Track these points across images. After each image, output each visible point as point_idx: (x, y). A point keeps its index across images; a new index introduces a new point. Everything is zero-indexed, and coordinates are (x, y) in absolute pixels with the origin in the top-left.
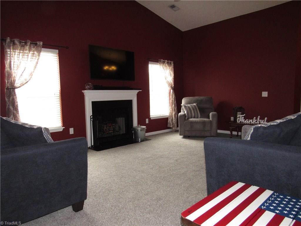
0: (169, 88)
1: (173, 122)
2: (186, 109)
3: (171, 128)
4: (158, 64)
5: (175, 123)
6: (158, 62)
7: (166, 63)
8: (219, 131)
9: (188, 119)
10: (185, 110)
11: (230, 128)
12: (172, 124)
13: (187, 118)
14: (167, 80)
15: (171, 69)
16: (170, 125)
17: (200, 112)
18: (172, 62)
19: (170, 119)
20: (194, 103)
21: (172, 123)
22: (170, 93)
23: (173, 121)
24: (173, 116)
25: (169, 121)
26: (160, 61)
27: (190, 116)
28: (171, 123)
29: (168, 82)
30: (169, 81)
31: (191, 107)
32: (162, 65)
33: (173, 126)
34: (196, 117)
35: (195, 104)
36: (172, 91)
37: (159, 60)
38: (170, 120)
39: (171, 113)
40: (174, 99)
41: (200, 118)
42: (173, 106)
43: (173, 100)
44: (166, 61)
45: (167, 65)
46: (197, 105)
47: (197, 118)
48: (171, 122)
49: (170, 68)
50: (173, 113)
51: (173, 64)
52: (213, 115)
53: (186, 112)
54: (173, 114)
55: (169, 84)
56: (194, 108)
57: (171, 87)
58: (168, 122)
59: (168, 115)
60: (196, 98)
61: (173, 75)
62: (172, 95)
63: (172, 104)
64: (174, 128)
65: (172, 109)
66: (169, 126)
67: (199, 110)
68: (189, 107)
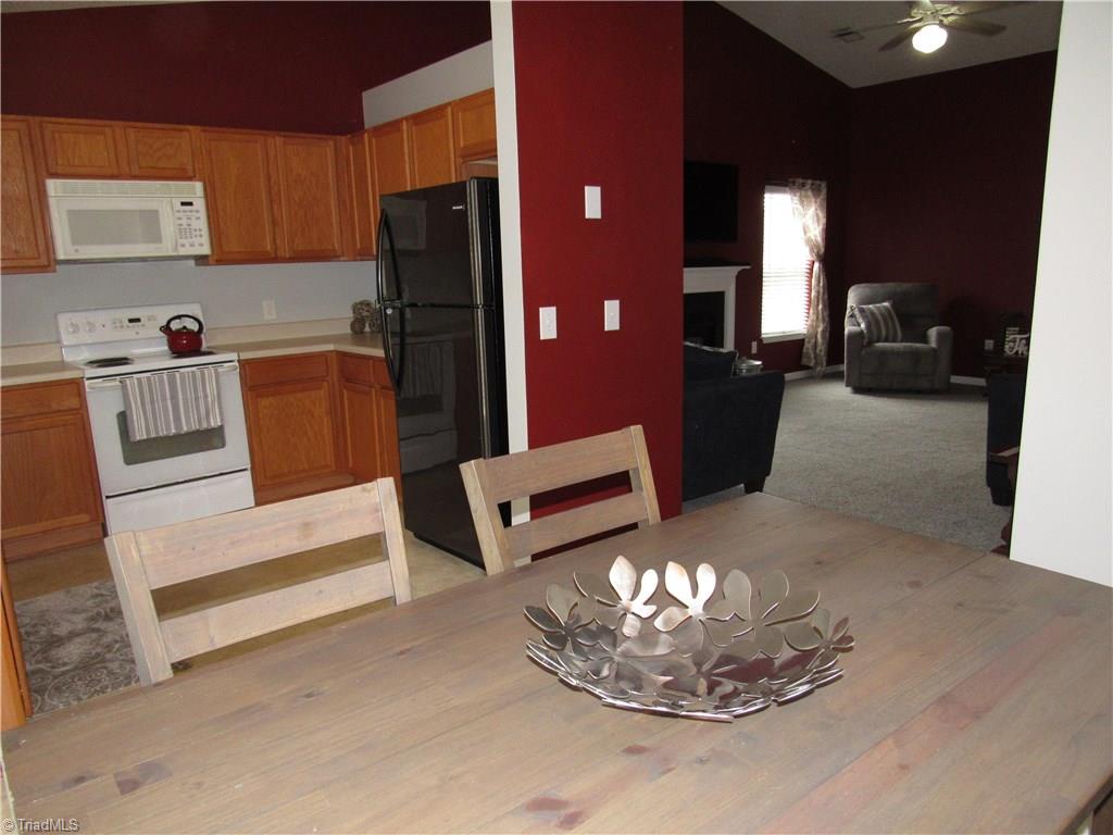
0: (810, 258)
1: (818, 351)
2: (864, 317)
3: (808, 368)
4: (785, 192)
5: (823, 353)
6: (786, 186)
7: (808, 186)
8: (955, 379)
9: (870, 343)
10: (860, 320)
11: (986, 368)
12: (815, 358)
13: (865, 341)
14: (808, 235)
15: (821, 206)
16: (809, 357)
17: (901, 326)
18: (824, 185)
19: (809, 342)
20: (884, 301)
21: (815, 353)
22: (812, 270)
23: (818, 349)
24: (819, 336)
25: (808, 349)
26: (794, 183)
27: (875, 338)
28: (812, 356)
29: (808, 241)
30: (813, 237)
31: (876, 311)
32: (798, 194)
33: (816, 364)
34: (891, 338)
35: (886, 304)
36: (817, 265)
37: (791, 180)
38: (808, 346)
39: (813, 327)
40: (823, 287)
41: (902, 341)
42: (820, 307)
43: (821, 290)
44: (809, 182)
45: (810, 193)
46: (892, 306)
47: (894, 341)
48: (811, 351)
49: (818, 200)
50: (817, 327)
51: (824, 191)
52: (940, 335)
53: (863, 326)
54: (820, 330)
55: (813, 247)
56: (886, 315)
57: (818, 255)
58: (804, 350)
59: (805, 332)
60: (890, 286)
61: (823, 221)
62: (819, 277)
63: (818, 302)
64: (818, 369)
65: (817, 318)
66: (804, 361)
67: (899, 320)
68: (872, 313)
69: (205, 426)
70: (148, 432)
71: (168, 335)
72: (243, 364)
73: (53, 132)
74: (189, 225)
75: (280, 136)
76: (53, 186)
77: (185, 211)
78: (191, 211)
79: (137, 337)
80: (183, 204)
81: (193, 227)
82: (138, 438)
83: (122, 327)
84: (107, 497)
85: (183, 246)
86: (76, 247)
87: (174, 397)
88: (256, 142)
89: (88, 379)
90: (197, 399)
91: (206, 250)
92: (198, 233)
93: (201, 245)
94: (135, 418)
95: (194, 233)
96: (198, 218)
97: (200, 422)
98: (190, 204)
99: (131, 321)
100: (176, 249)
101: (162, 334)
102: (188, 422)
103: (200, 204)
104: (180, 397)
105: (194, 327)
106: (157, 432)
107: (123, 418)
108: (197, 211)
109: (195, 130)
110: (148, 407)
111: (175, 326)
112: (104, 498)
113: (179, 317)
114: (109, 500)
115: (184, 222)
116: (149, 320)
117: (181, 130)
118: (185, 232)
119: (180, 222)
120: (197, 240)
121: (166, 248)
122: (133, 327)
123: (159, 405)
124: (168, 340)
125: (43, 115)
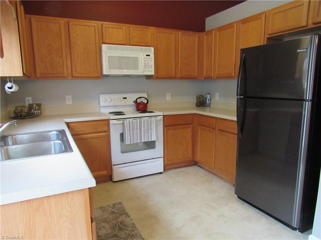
69: (150, 140)
70: (130, 142)
71: (136, 104)
72: (164, 116)
73: (106, 27)
74: (148, 63)
75: (180, 31)
76: (104, 47)
77: (147, 58)
78: (149, 58)
79: (125, 104)
80: (147, 55)
81: (149, 64)
82: (127, 144)
83: (120, 100)
84: (114, 165)
85: (145, 71)
86: (110, 70)
87: (140, 129)
88: (173, 34)
89: (111, 120)
90: (148, 129)
91: (153, 73)
92: (151, 66)
93: (152, 71)
94: (126, 136)
95: (149, 66)
96: (151, 61)
97: (148, 138)
98: (149, 55)
99: (124, 98)
100: (143, 72)
101: (134, 104)
102: (144, 138)
103: (152, 56)
104: (143, 129)
105: (145, 101)
106: (133, 142)
107: (122, 135)
108: (151, 58)
109: (152, 28)
110: (131, 132)
111: (138, 101)
112: (112, 165)
113: (140, 98)
114: (114, 166)
115: (147, 62)
116: (130, 98)
117: (148, 28)
118: (146, 66)
119: (145, 62)
120: (150, 69)
121: (140, 72)
122: (124, 100)
123: (135, 131)
124: (136, 106)
125: (103, 21)
